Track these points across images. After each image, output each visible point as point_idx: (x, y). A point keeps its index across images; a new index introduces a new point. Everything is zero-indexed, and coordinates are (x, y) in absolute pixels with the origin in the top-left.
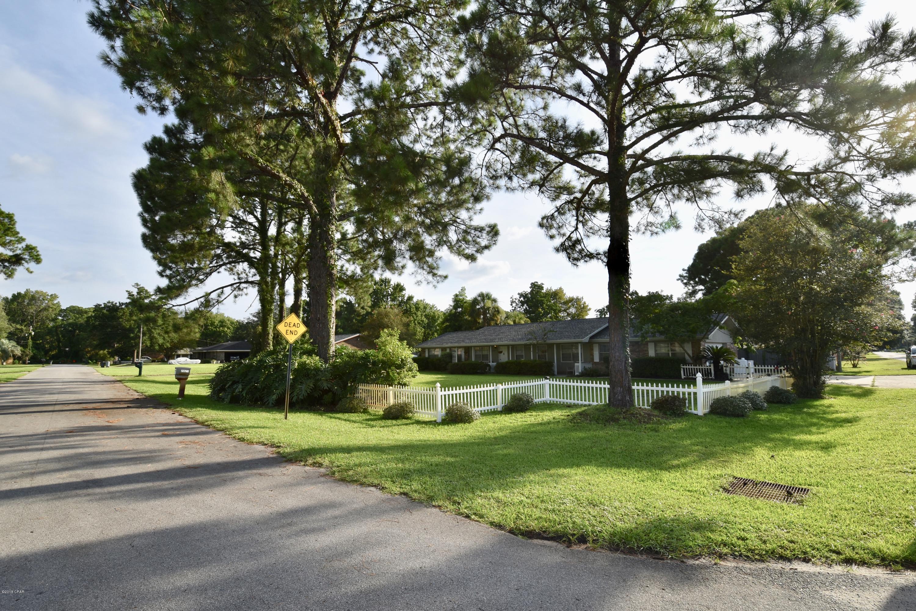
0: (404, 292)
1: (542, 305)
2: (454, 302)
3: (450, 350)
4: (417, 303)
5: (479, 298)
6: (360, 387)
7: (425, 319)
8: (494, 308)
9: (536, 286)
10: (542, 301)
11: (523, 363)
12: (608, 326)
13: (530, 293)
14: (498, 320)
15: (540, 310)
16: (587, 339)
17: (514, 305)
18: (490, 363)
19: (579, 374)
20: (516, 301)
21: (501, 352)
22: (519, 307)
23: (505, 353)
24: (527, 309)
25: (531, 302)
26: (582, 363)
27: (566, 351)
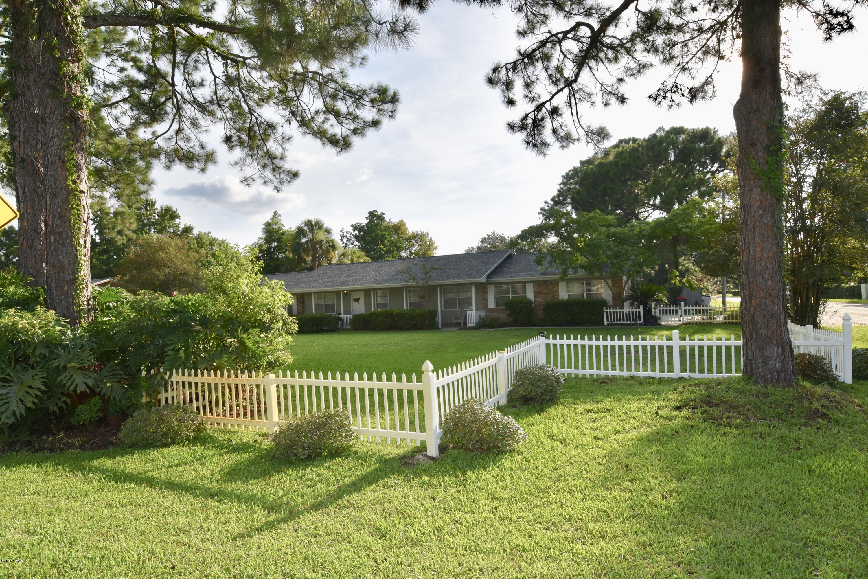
0: (177, 221)
1: (382, 242)
2: (265, 233)
4: (199, 237)
5: (306, 228)
6: (174, 378)
8: (328, 241)
9: (376, 216)
10: (383, 235)
11: (391, 314)
12: (503, 261)
13: (367, 225)
14: (332, 258)
15: (382, 246)
16: (483, 279)
17: (345, 240)
18: (342, 316)
19: (473, 325)
20: (348, 235)
21: (357, 300)
22: (352, 244)
23: (362, 301)
24: (362, 245)
25: (370, 237)
26: (476, 310)
27: (450, 296)
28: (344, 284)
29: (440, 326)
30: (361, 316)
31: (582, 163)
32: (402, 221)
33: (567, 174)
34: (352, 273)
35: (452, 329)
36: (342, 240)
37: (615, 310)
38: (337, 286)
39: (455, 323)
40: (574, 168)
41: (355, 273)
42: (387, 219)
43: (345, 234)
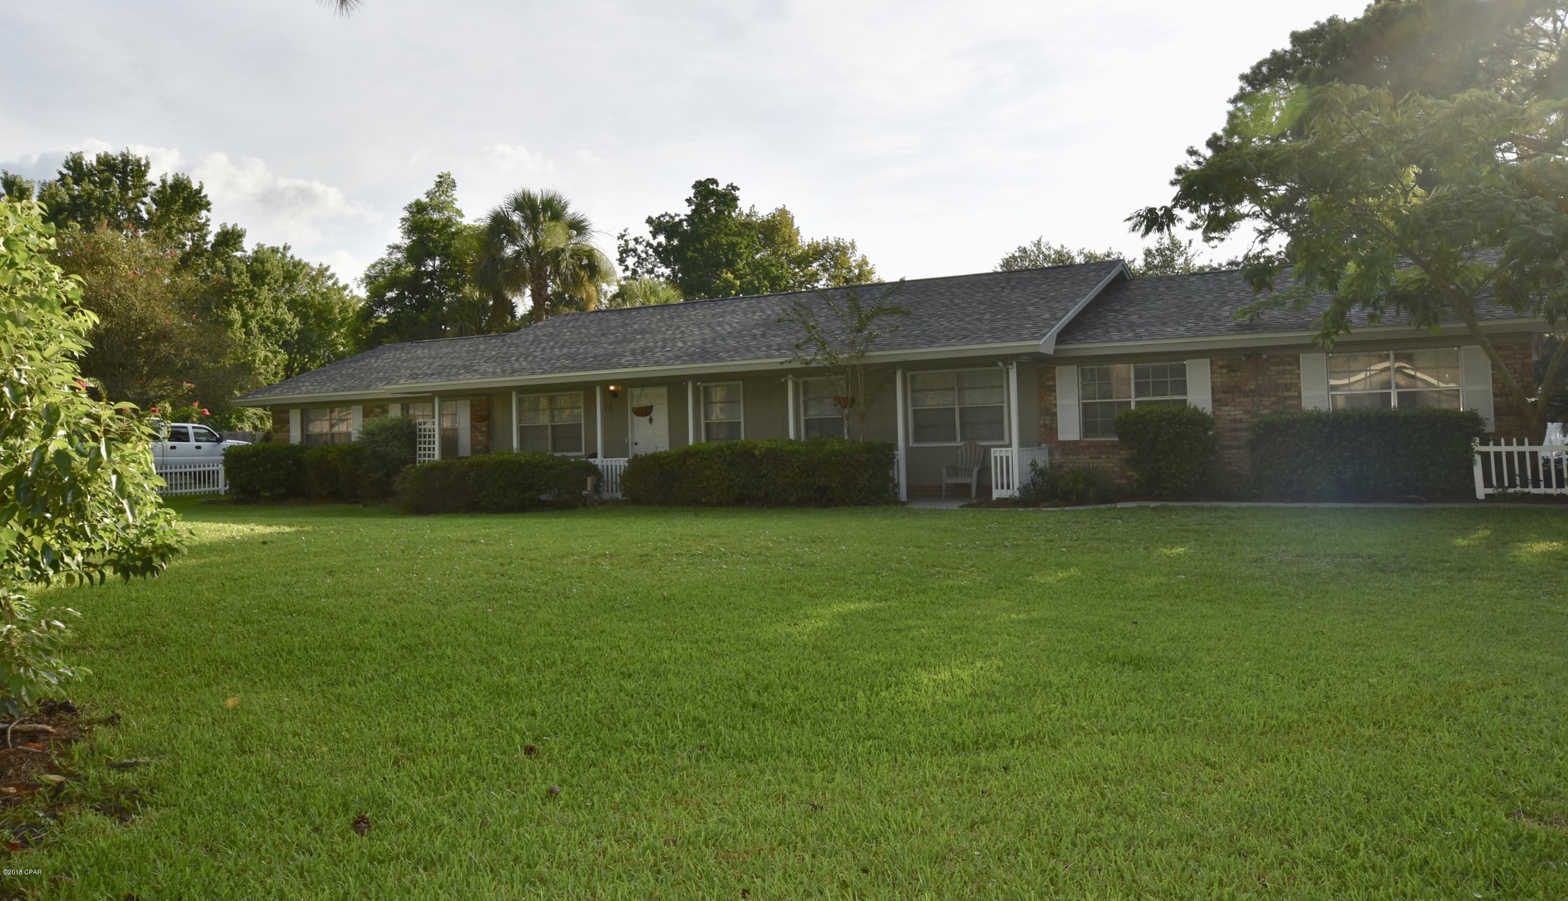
0: (204, 215)
1: (730, 265)
2: (409, 231)
3: (405, 406)
4: (260, 257)
5: (516, 217)
7: (289, 317)
8: (577, 254)
9: (714, 193)
10: (733, 246)
11: (748, 453)
12: (1099, 296)
13: (689, 219)
14: (589, 299)
15: (730, 276)
16: (1046, 344)
17: (631, 261)
18: (599, 461)
19: (1014, 492)
20: (640, 248)
21: (645, 411)
22: (651, 272)
23: (661, 415)
24: (675, 276)
25: (696, 250)
26: (1023, 443)
27: (932, 401)
28: (605, 361)
29: (903, 495)
30: (656, 460)
31: (1297, 38)
32: (783, 212)
33: (1257, 69)
34: (635, 332)
35: (944, 506)
36: (622, 261)
37: (1515, 448)
38: (584, 368)
39: (949, 487)
40: (1274, 53)
41: (643, 332)
42: (743, 206)
43: (632, 244)
